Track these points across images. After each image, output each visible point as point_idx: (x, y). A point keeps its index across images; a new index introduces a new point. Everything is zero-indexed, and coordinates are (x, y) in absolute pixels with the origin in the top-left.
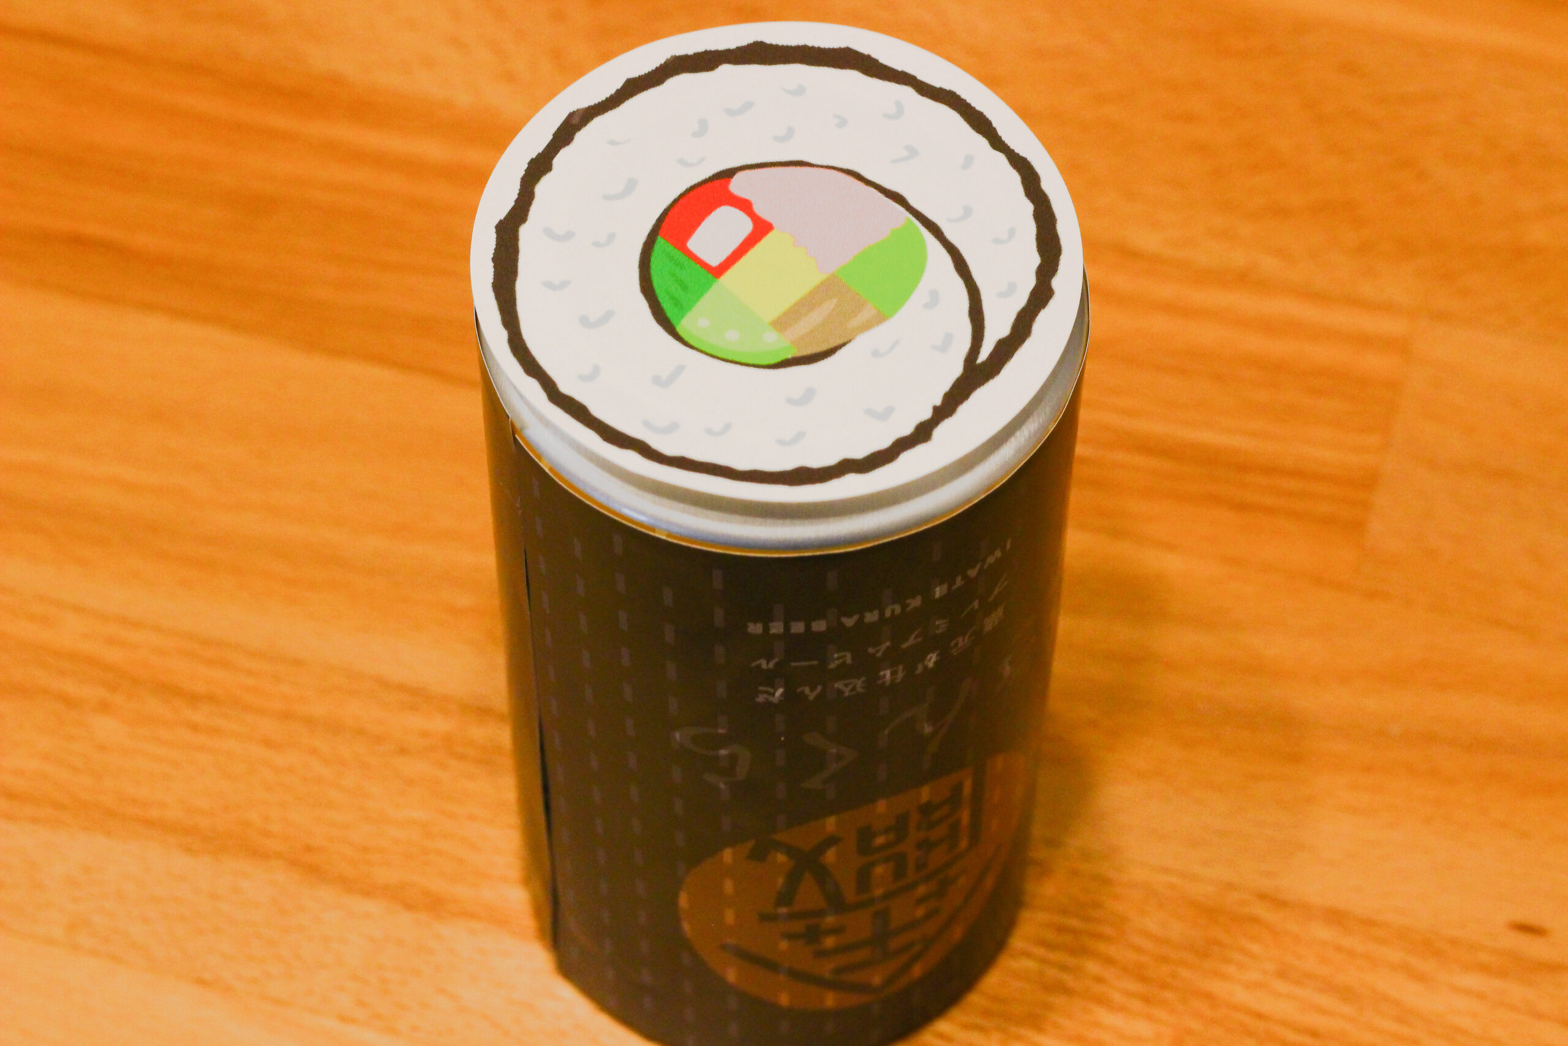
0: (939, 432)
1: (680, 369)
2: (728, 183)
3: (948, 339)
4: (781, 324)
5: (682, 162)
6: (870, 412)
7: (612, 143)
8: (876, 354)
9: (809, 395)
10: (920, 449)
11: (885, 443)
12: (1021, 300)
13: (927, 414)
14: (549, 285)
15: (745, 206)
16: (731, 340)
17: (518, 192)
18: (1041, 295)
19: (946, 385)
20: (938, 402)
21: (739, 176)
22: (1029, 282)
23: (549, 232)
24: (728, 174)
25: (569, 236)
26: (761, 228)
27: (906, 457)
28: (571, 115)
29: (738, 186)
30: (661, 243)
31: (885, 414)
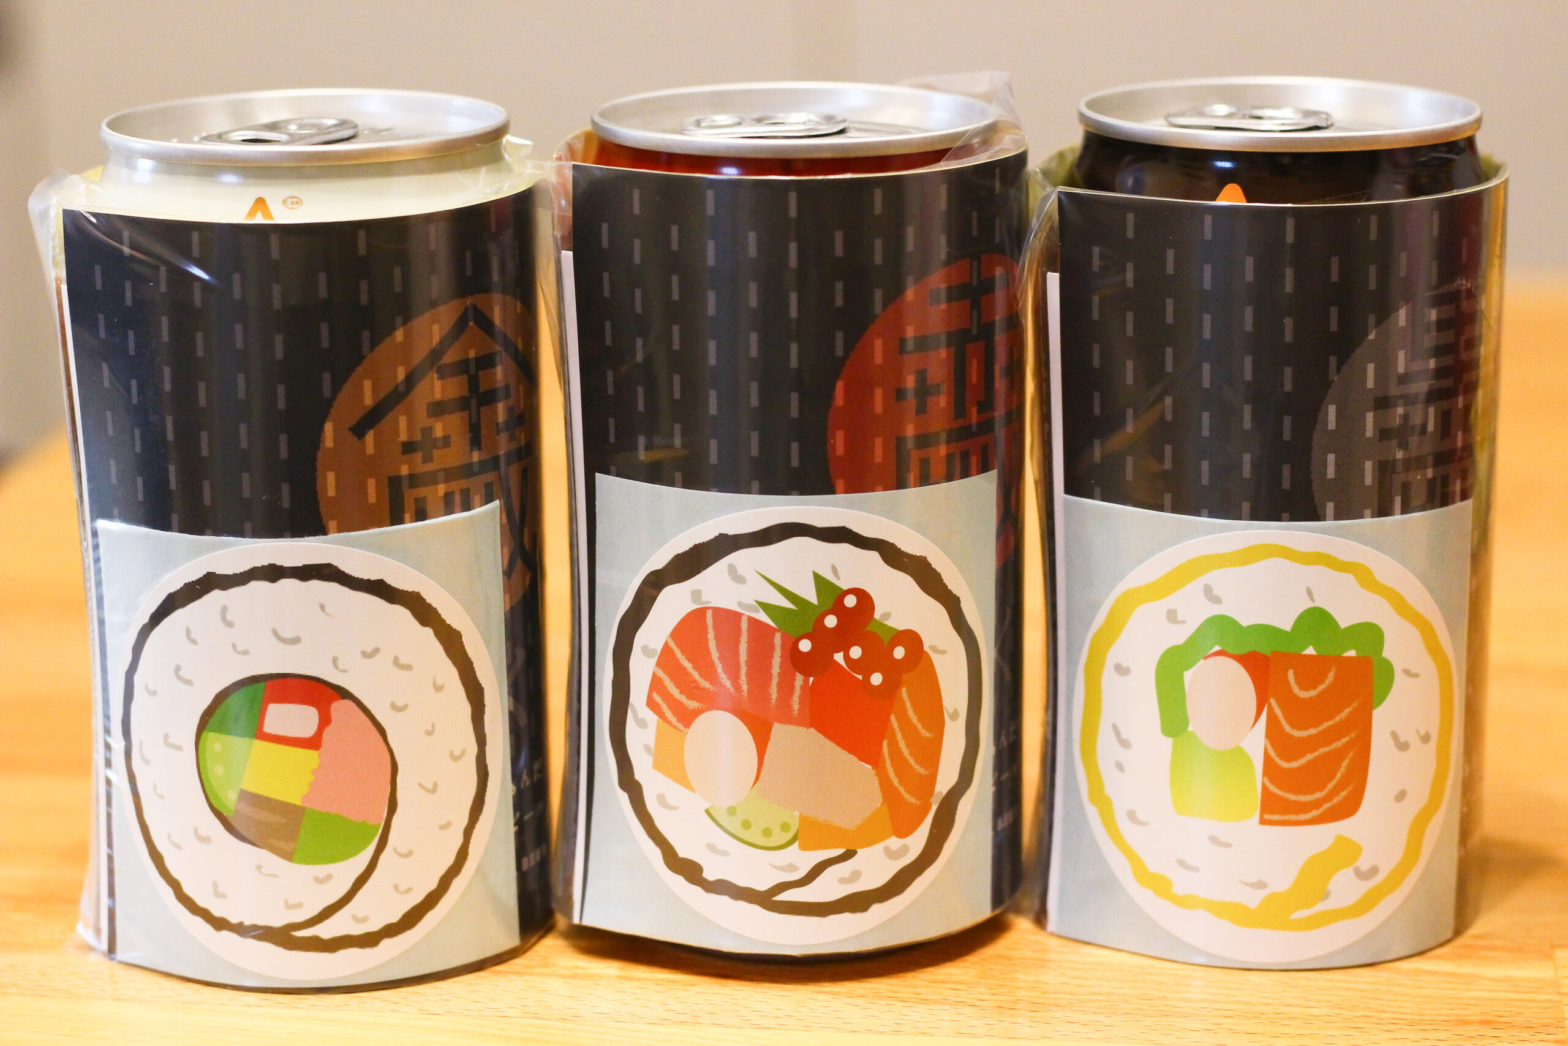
0: (226, 934)
1: (179, 748)
2: (335, 699)
3: (299, 906)
4: (246, 797)
5: (335, 661)
6: (215, 885)
7: (322, 607)
8: (259, 868)
9: (206, 840)
10: (208, 928)
11: (201, 902)
12: (357, 930)
13: (234, 920)
14: (188, 632)
15: (325, 721)
16: (216, 771)
17: (243, 571)
18: (369, 940)
19: (262, 922)
20: (247, 923)
21: (348, 703)
22: (374, 926)
23: (224, 610)
24: (343, 693)
25: (230, 625)
26: (313, 743)
27: (198, 921)
28: (329, 566)
29: (339, 707)
30: (262, 686)
31: (219, 895)
